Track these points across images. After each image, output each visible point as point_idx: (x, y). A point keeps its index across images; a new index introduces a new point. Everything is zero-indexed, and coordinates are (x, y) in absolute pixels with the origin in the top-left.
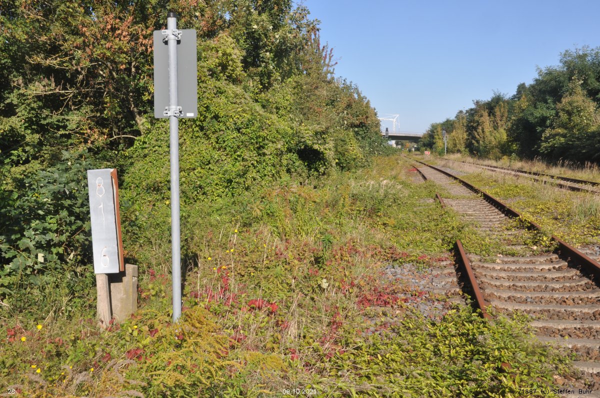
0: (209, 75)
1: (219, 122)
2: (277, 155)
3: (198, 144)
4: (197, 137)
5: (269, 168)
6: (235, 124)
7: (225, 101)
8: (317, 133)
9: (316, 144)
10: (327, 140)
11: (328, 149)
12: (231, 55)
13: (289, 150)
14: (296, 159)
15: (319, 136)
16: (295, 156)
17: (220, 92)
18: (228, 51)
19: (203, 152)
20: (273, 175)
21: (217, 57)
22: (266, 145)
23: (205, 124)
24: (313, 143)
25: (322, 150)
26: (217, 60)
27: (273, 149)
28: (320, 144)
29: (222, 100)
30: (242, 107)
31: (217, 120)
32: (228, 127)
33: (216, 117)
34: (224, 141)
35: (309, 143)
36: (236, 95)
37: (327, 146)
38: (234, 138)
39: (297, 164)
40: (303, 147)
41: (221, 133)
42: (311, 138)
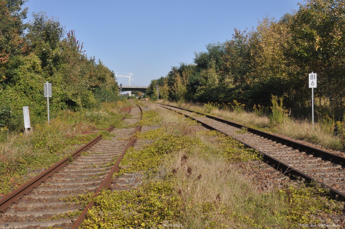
0: (28, 71)
1: (33, 90)
2: (57, 102)
3: (23, 99)
4: (23, 96)
5: (55, 108)
6: (40, 91)
7: (35, 81)
8: (73, 95)
9: (73, 99)
10: (78, 97)
11: (78, 101)
12: (36, 63)
13: (62, 101)
14: (65, 104)
15: (74, 96)
16: (64, 103)
17: (32, 78)
18: (35, 61)
19: (26, 102)
20: (56, 111)
21: (30, 64)
22: (53, 99)
23: (26, 91)
24: (72, 99)
25: (76, 101)
26: (31, 65)
27: (56, 100)
28: (75, 99)
29: (34, 81)
30: (42, 84)
31: (31, 89)
32: (37, 92)
33: (31, 88)
34: (35, 98)
35: (70, 98)
36: (39, 79)
37: (78, 100)
38: (39, 96)
39: (65, 106)
40: (68, 100)
41: (34, 94)
42: (71, 96)
